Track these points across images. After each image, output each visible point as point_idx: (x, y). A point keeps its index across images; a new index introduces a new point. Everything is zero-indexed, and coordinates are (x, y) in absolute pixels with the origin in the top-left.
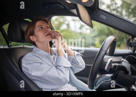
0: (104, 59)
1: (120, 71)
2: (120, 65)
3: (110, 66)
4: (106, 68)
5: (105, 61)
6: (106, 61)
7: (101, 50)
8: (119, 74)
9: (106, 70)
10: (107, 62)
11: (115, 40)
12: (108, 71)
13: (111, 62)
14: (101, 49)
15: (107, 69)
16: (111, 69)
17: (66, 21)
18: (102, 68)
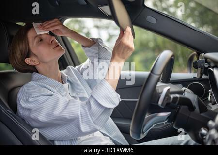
0: (157, 88)
1: (182, 107)
2: (182, 96)
3: (166, 99)
4: (160, 103)
5: (158, 91)
6: (160, 91)
7: (152, 74)
8: (180, 112)
9: (160, 106)
10: (161, 93)
11: (173, 57)
12: (163, 107)
13: (169, 92)
14: (152, 71)
15: (162, 104)
16: (168, 104)
17: (84, 28)
18: (153, 103)
